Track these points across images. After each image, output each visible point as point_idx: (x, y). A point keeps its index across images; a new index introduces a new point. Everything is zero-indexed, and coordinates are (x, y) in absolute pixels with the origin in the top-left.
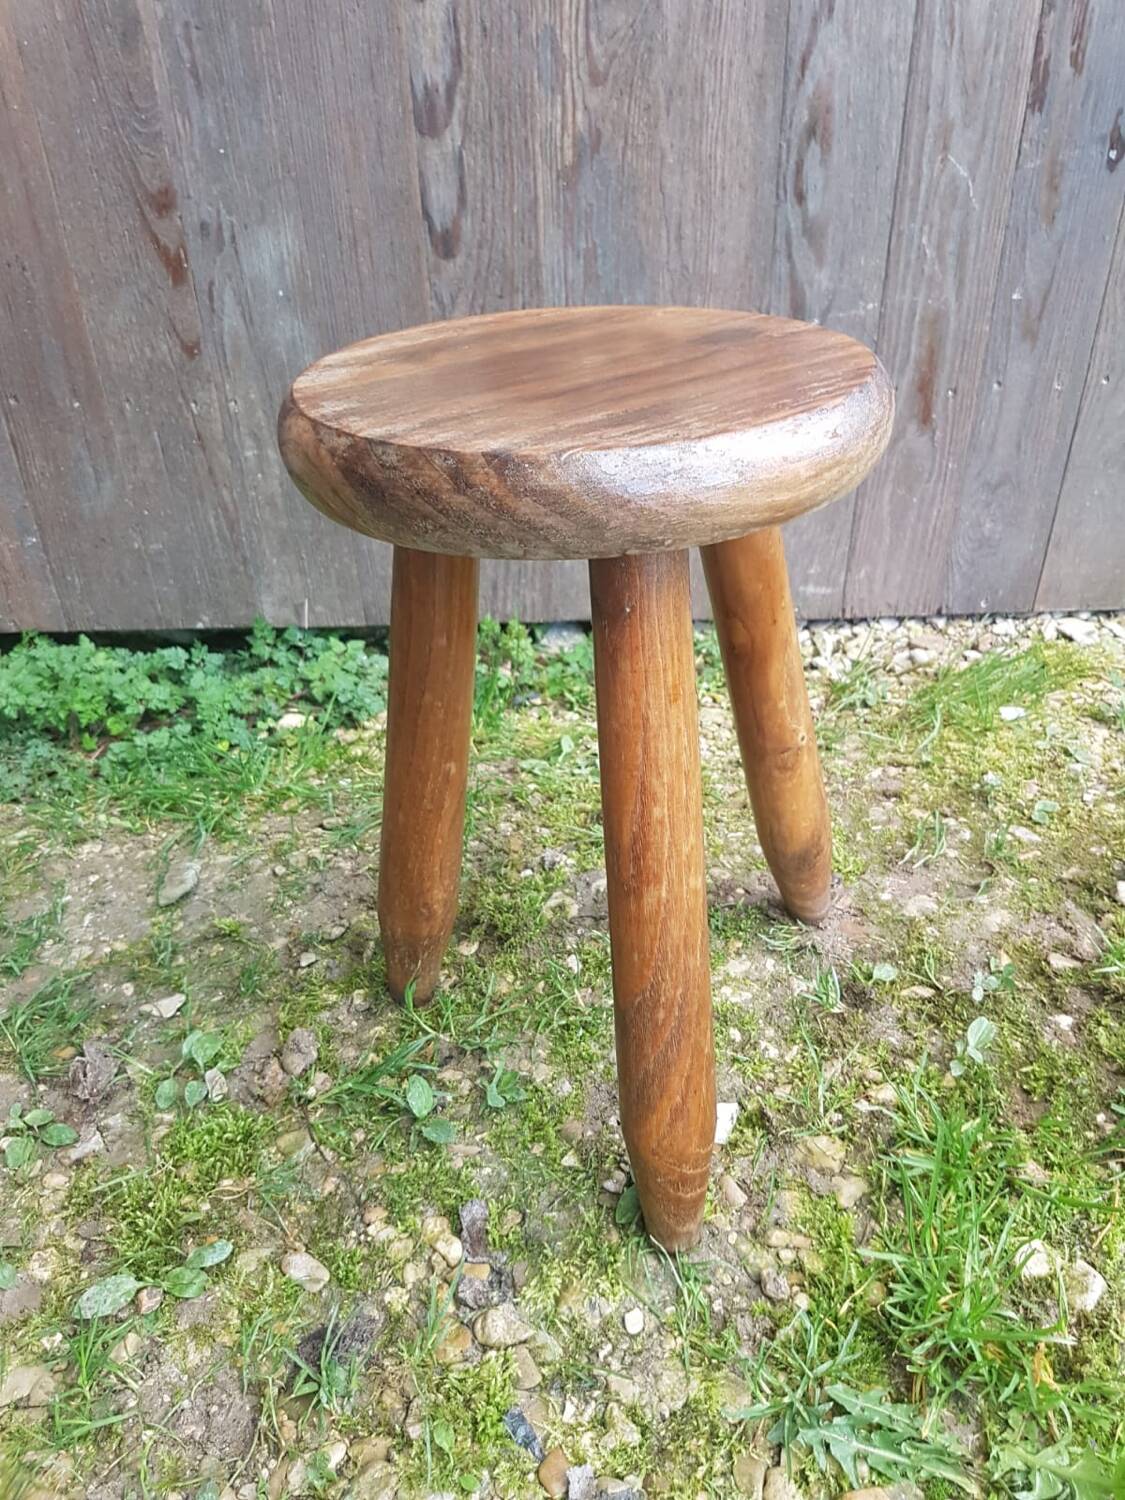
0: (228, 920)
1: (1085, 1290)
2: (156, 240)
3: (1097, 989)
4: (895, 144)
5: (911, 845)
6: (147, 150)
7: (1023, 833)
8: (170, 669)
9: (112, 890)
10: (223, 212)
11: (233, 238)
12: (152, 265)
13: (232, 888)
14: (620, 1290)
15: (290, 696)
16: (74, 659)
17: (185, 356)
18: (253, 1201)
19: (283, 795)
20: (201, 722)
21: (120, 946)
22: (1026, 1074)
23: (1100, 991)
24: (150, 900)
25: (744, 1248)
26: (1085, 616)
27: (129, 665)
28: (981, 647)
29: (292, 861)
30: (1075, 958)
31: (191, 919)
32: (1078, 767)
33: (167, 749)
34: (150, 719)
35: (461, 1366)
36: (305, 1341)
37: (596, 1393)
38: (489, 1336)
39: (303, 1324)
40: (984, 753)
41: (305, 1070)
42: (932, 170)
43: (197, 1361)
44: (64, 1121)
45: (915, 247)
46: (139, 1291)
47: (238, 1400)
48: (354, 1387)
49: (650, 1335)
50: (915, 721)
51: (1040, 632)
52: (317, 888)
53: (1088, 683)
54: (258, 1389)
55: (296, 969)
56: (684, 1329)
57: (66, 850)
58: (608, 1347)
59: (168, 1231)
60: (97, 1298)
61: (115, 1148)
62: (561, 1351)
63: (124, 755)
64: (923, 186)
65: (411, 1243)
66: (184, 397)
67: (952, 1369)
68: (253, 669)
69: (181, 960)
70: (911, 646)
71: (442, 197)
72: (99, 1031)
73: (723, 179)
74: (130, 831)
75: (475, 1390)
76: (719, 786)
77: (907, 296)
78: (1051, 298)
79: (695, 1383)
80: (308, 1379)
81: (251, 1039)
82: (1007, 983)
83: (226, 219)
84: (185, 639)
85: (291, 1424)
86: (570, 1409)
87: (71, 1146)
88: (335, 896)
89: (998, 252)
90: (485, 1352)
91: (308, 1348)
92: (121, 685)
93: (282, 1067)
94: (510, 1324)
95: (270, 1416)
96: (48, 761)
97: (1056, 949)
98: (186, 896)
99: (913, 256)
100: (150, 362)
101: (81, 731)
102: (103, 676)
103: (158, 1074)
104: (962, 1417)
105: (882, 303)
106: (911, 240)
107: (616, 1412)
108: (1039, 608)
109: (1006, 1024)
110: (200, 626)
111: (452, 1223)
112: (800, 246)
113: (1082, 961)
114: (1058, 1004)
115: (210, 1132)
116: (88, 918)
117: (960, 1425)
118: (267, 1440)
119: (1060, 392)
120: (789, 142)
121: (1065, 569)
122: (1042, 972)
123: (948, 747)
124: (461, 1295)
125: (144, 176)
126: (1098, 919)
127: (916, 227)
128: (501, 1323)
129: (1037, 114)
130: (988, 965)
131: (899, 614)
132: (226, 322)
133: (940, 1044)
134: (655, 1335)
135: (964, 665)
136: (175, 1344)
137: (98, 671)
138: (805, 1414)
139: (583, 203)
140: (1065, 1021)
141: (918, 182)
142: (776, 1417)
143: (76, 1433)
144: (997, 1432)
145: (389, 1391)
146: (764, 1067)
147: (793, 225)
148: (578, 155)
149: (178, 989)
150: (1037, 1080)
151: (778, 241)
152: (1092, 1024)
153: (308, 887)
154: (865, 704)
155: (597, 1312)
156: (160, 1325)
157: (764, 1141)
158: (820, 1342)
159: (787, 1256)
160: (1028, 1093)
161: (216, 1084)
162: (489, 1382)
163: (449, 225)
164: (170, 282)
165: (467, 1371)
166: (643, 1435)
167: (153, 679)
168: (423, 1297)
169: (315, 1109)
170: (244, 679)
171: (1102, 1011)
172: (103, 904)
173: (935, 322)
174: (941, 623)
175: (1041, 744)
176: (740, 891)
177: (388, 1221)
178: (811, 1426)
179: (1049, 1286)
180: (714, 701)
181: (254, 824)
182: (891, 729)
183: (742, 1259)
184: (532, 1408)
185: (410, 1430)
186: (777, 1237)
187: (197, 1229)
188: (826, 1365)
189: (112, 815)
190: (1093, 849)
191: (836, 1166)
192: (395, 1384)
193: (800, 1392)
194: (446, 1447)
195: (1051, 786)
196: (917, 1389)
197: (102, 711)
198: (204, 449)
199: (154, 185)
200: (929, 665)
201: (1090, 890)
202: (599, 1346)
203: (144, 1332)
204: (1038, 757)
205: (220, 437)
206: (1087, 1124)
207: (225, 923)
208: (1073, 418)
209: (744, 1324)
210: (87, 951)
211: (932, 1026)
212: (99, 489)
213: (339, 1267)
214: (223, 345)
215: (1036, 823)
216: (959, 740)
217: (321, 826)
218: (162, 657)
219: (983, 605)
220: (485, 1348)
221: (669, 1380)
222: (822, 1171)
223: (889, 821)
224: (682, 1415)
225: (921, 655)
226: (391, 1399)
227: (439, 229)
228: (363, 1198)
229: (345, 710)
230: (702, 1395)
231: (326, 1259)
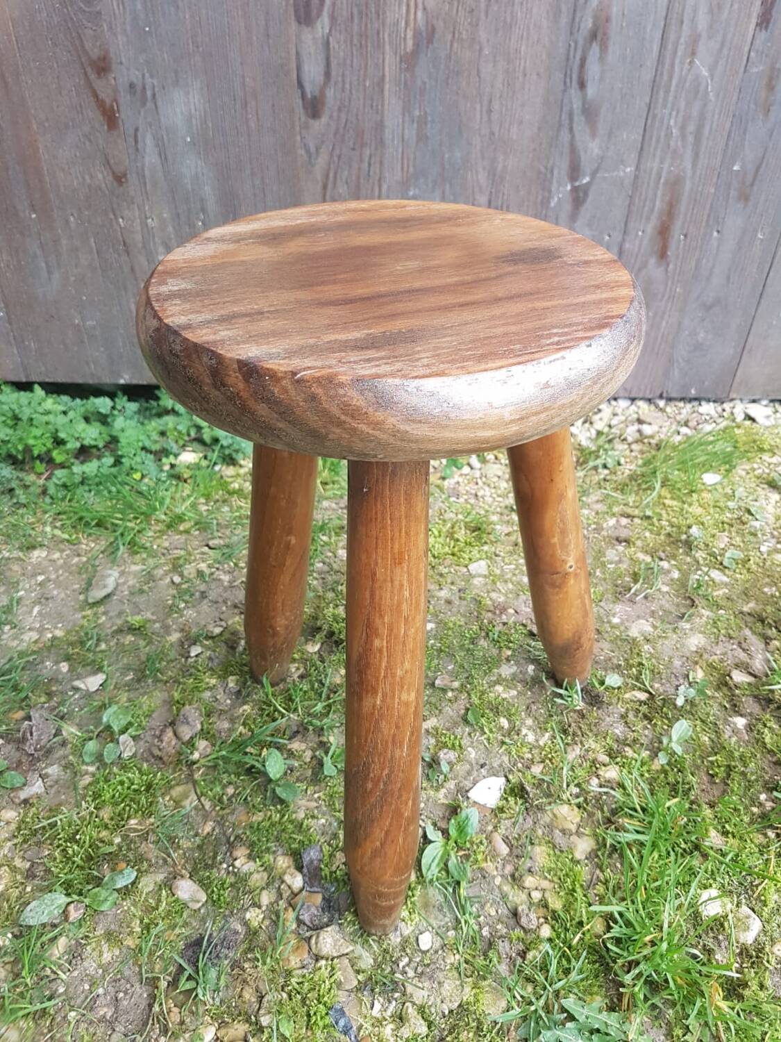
0: (138, 618)
1: (747, 929)
2: (95, 95)
3: (764, 699)
4: (656, 48)
5: (636, 581)
6: (90, 25)
7: (716, 575)
8: (99, 413)
9: (54, 588)
10: (147, 75)
11: (154, 95)
12: (93, 114)
13: (142, 591)
14: (416, 917)
15: (187, 438)
16: (30, 403)
17: (115, 184)
18: (152, 838)
19: (180, 519)
20: (122, 456)
21: (59, 633)
22: (712, 762)
23: (766, 701)
24: (82, 597)
25: (506, 888)
26: (765, 402)
27: (70, 408)
28: (690, 424)
29: (186, 573)
30: (751, 674)
31: (111, 614)
32: (757, 524)
33: (96, 476)
34: (84, 452)
35: (299, 972)
36: (188, 946)
37: (397, 995)
38: (320, 950)
39: (187, 934)
40: (690, 510)
41: (192, 738)
42: (682, 70)
43: (110, 959)
44: (15, 769)
45: (664, 128)
46: (69, 904)
47: (138, 990)
48: (222, 983)
49: (436, 952)
50: (640, 481)
51: (732, 413)
52: (203, 595)
53: (766, 457)
54: (153, 982)
55: (187, 658)
56: (461, 949)
57: (21, 554)
58: (406, 960)
59: (90, 858)
60: (38, 909)
61: (53, 791)
62: (372, 961)
63: (64, 480)
64: (674, 82)
65: (265, 875)
66: (114, 214)
67: (651, 987)
68: (159, 415)
69: (103, 646)
70: (640, 421)
71: (313, 72)
72: (43, 699)
73: (525, 68)
74: (68, 541)
75: (309, 991)
76: (498, 527)
77: (656, 165)
78: (762, 170)
79: (467, 989)
80: (190, 978)
81: (153, 711)
82: (701, 692)
83: (148, 80)
84: (111, 389)
85: (176, 1010)
86: (377, 1006)
87: (21, 788)
88: (217, 602)
89: (725, 134)
90: (317, 960)
91: (190, 953)
92: (63, 425)
93: (175, 734)
94: (336, 941)
95: (161, 1004)
96: (9, 481)
97: (737, 666)
98: (108, 596)
99: (663, 134)
100: (89, 186)
101: (33, 458)
102: (51, 418)
103: (85, 735)
104: (657, 1024)
105: (637, 168)
106: (662, 121)
107: (410, 1010)
108: (732, 395)
109: (698, 722)
110: (122, 382)
111: (295, 860)
112: (579, 121)
113: (755, 676)
114: (736, 709)
115: (122, 783)
116: (36, 610)
117: (655, 1029)
118: (159, 1021)
119: (762, 240)
120: (576, 43)
121: (754, 368)
122: (726, 684)
123: (664, 504)
124: (301, 917)
125: (88, 45)
126: (767, 644)
127: (667, 112)
128: (329, 940)
129: (764, 31)
130: (688, 676)
131: (633, 395)
132: (147, 160)
133: (651, 736)
134: (440, 952)
135: (678, 438)
136: (94, 945)
137: (48, 413)
138: (545, 1019)
139: (419, 82)
140: (741, 722)
141: (671, 78)
142: (525, 1019)
143: (21, 1013)
144: (681, 1035)
145: (247, 988)
146: (525, 749)
147: (575, 106)
148: (417, 45)
149: (100, 669)
150: (719, 767)
151: (563, 117)
152: (760, 726)
153: (197, 594)
154: (605, 466)
155: (398, 933)
156: (83, 930)
157: (523, 807)
158: (558, 963)
159: (537, 896)
160: (712, 776)
162: (320, 986)
163: (317, 93)
164: (106, 127)
165: (304, 976)
166: (429, 1027)
167: (87, 420)
168: (274, 918)
169: (199, 769)
170: (153, 423)
171: (768, 716)
172: (47, 599)
173: (675, 184)
174: (662, 403)
175: (731, 504)
176: (511, 611)
177: (250, 857)
178: (549, 1028)
179: (722, 925)
180: (496, 458)
181: (159, 541)
182: (622, 488)
183: (504, 897)
184: (351, 1004)
185: (262, 1019)
186: (529, 881)
187: (112, 858)
188: (562, 983)
189: (56, 527)
190: (766, 590)
191: (573, 828)
192: (251, 983)
193: (542, 1002)
194: (287, 1034)
195: (738, 539)
196: (625, 1001)
197: (49, 445)
198: (128, 252)
199: (95, 53)
200: (652, 437)
201: (762, 621)
202: (399, 959)
203: (71, 935)
204: (729, 515)
205: (140, 245)
206: (754, 801)
207: (136, 620)
208: (770, 260)
209: (503, 947)
210: (34, 636)
211: (646, 722)
212: (50, 279)
213: (213, 892)
214: (144, 176)
215: (726, 567)
216: (672, 498)
217: (207, 546)
218: (94, 403)
219: (693, 391)
220: (318, 958)
221: (449, 987)
222: (563, 831)
223: (620, 561)
224: (457, 1013)
225: (647, 430)
226: (249, 995)
227: (309, 96)
228: (232, 839)
229: (227, 452)
230: (472, 999)
231: (204, 884)
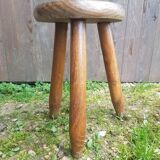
161: (21, 128)
